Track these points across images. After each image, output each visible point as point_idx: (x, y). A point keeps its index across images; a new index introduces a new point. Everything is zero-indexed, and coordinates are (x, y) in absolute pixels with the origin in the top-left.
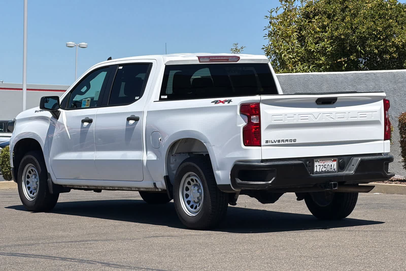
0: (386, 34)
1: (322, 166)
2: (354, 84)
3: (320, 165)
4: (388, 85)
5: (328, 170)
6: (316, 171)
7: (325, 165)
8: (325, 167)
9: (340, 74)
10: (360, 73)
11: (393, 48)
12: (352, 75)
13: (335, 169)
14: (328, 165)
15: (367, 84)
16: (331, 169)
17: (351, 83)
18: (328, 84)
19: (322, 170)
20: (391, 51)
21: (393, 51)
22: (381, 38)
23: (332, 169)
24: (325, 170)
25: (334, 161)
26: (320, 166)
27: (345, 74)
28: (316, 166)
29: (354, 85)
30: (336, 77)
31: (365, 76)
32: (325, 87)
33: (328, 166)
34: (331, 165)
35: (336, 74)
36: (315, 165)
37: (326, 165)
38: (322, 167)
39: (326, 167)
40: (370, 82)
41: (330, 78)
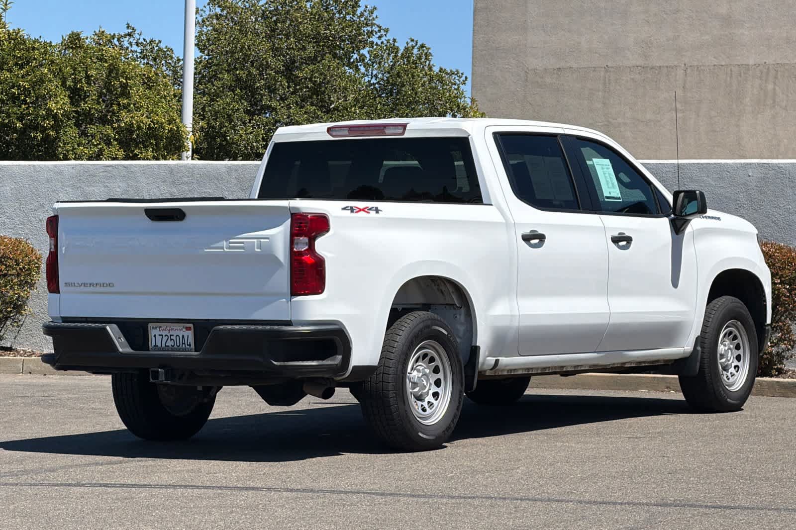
0: (35, 94)
1: (167, 337)
2: (79, 184)
3: (162, 335)
4: (158, 187)
5: (178, 345)
6: (156, 346)
7: (171, 336)
8: (171, 340)
9: (45, 165)
10: (91, 165)
11: (48, 120)
12: (73, 168)
13: (190, 345)
14: (177, 335)
15: (109, 185)
16: (183, 343)
17: (70, 182)
18: (15, 182)
19: (167, 345)
20: (45, 125)
21: (49, 126)
22: (27, 100)
23: (185, 343)
24: (173, 345)
25: (188, 329)
26: (161, 337)
27: (55, 166)
28: (155, 336)
29: (78, 186)
30: (34, 169)
31: (103, 170)
32: (8, 188)
33: (178, 337)
34: (183, 336)
35: (34, 166)
36: (153, 335)
37: (173, 335)
38: (165, 339)
39: (173, 339)
40: (114, 181)
41: (21, 173)
